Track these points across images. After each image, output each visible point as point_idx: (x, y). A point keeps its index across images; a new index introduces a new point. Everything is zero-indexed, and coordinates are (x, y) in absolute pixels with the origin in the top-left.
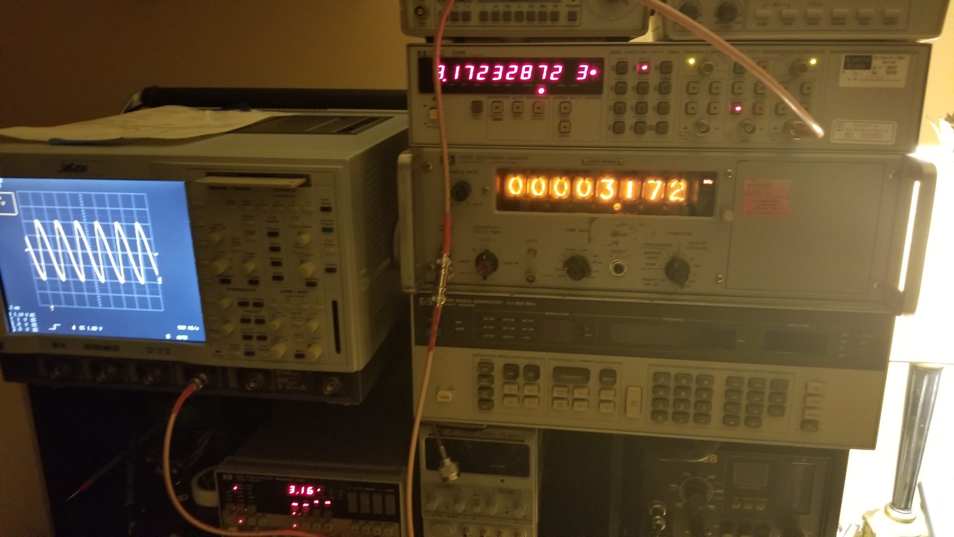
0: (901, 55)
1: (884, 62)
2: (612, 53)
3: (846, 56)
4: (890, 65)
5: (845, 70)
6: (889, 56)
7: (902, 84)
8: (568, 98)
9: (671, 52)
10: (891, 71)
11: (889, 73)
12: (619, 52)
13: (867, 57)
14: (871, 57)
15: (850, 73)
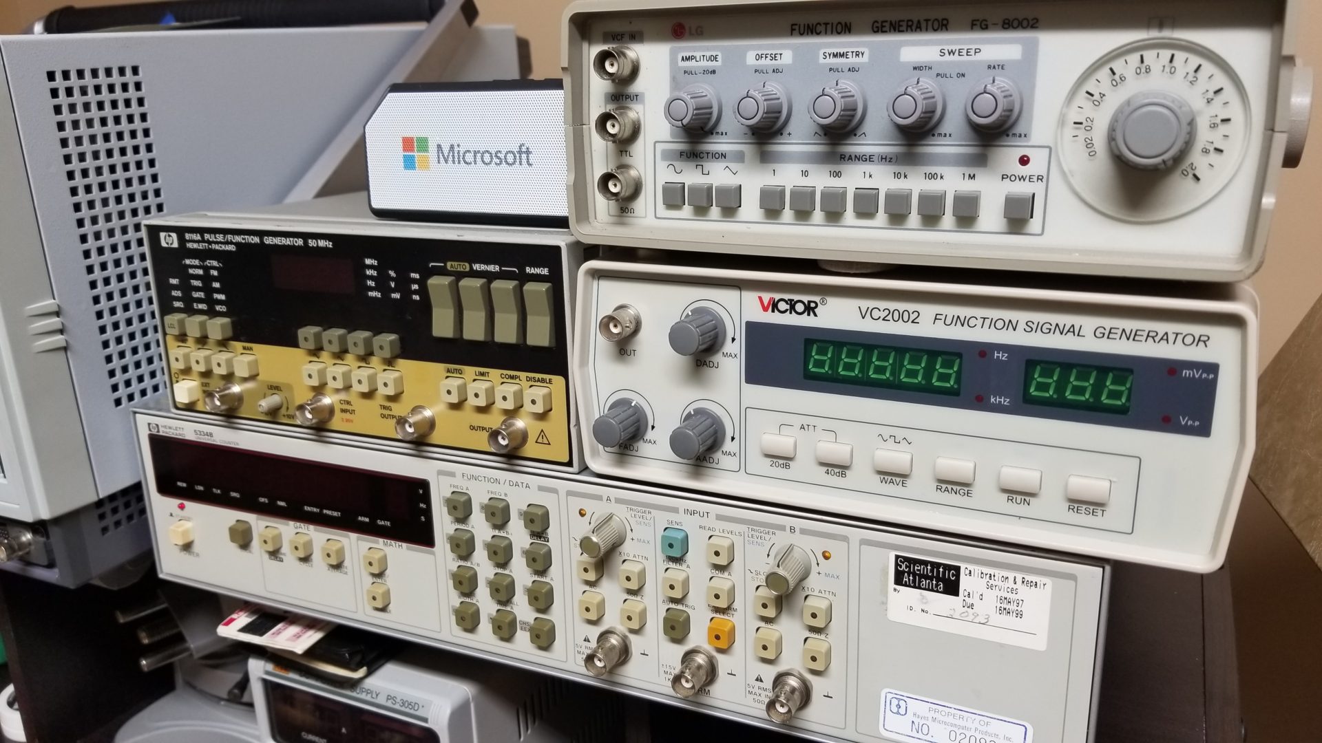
0: (1029, 578)
1: (991, 587)
2: (440, 473)
3: (897, 557)
4: (1005, 595)
5: (898, 587)
6: (999, 573)
7: (1039, 643)
8: (380, 542)
9: (541, 488)
10: (1007, 607)
11: (1002, 610)
12: (452, 474)
13: (948, 567)
14: (957, 569)
15: (910, 595)
